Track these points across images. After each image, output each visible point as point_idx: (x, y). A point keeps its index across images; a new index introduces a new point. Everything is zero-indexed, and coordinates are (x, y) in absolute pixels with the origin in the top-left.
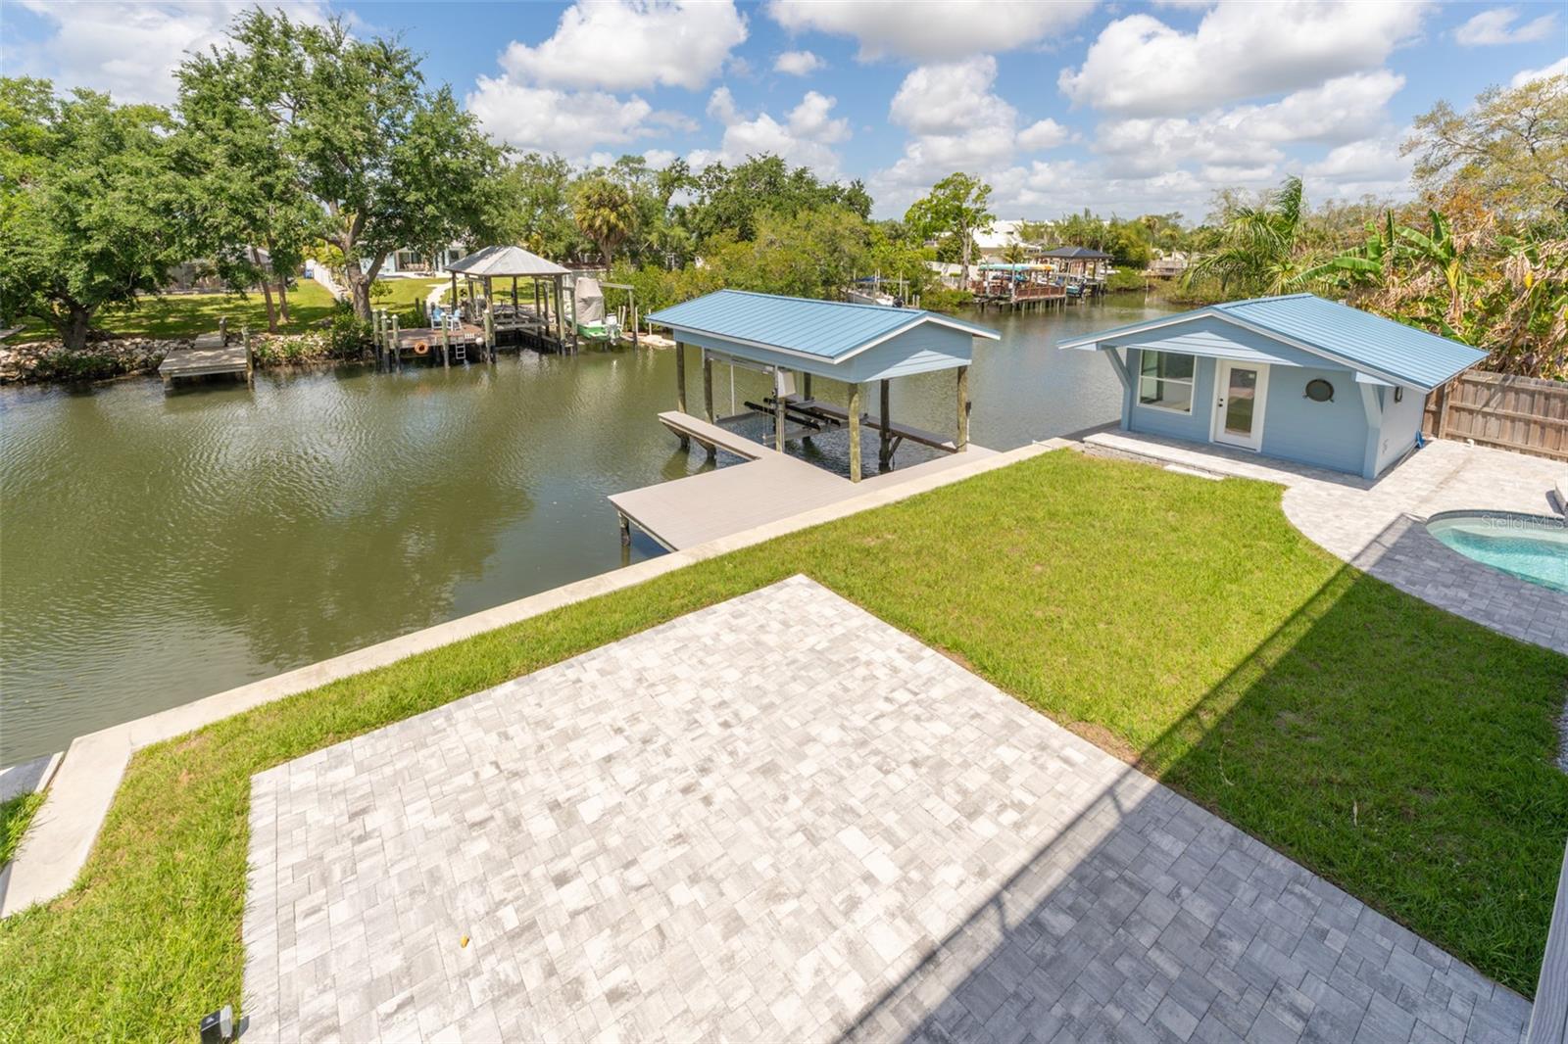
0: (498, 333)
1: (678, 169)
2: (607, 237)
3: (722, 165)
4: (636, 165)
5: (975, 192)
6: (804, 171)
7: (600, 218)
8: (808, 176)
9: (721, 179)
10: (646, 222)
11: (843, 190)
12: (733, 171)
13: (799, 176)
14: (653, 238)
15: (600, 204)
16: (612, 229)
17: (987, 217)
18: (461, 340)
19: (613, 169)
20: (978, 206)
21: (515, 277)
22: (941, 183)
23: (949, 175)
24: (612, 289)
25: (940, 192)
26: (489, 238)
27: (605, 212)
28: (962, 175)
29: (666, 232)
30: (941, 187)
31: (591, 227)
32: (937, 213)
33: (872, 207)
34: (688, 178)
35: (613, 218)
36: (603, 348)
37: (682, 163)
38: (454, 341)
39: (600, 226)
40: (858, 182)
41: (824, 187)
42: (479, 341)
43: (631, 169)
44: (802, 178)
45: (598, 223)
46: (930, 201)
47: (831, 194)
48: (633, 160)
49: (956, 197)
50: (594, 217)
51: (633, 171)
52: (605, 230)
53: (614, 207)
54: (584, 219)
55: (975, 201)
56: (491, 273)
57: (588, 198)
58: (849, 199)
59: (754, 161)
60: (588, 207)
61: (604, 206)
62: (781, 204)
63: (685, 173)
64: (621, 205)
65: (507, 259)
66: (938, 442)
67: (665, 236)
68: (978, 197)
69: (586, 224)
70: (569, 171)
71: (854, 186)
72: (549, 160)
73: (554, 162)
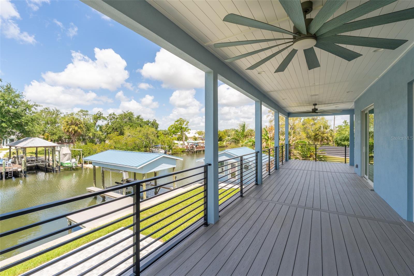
0: (27, 167)
2: (74, 134)
3: (115, 113)
4: (85, 113)
5: (185, 123)
6: (139, 116)
7: (72, 128)
9: (114, 117)
10: (88, 130)
11: (151, 122)
12: (118, 115)
13: (138, 117)
14: (90, 135)
15: (72, 124)
16: (76, 132)
17: (189, 129)
18: (11, 170)
19: (77, 114)
20: (186, 126)
21: (37, 147)
22: (176, 121)
23: (179, 119)
24: (75, 150)
25: (176, 123)
26: (27, 134)
27: (73, 127)
28: (182, 119)
29: (95, 133)
30: (177, 122)
31: (68, 131)
32: (176, 128)
33: (159, 126)
35: (76, 128)
36: (70, 169)
38: (8, 170)
39: (71, 131)
40: (155, 120)
41: (145, 121)
42: (19, 170)
43: (83, 114)
44: (139, 118)
45: (70, 130)
46: (174, 125)
47: (147, 123)
48: (84, 111)
49: (180, 124)
50: (69, 128)
51: (84, 115)
52: (73, 132)
53: (77, 125)
54: (65, 129)
55: (185, 125)
56: (26, 146)
57: (67, 122)
58: (152, 124)
59: (125, 113)
60: (67, 125)
62: (133, 125)
63: (102, 115)
64: (79, 124)
65: (33, 142)
66: (169, 188)
67: (95, 134)
68: (186, 124)
69: (66, 130)
70: (61, 113)
71: (154, 121)
72: (53, 110)
73: (55, 110)
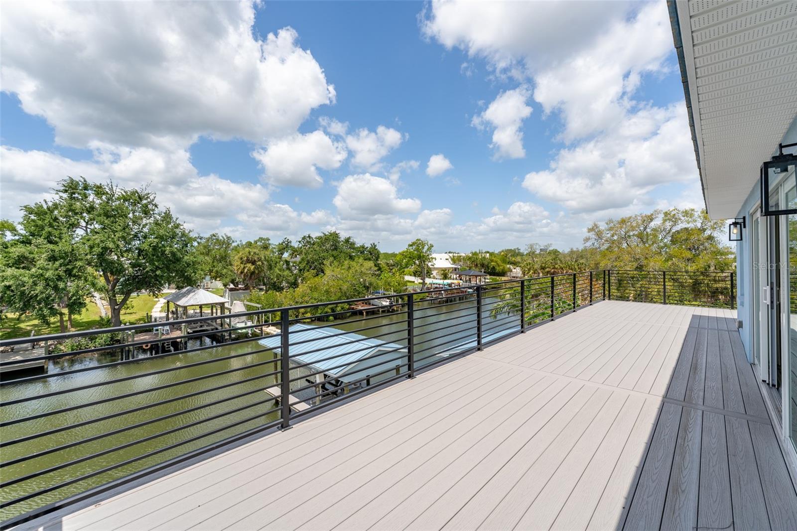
1: (286, 243)
2: (251, 277)
3: (311, 235)
4: (266, 242)
5: (426, 247)
6: (349, 238)
7: (247, 268)
8: (351, 240)
9: (310, 242)
11: (367, 247)
12: (316, 238)
15: (248, 261)
16: (253, 273)
17: (432, 258)
20: (428, 253)
21: (201, 306)
22: (411, 243)
23: (414, 240)
24: (251, 306)
25: (410, 248)
27: (249, 265)
28: (419, 240)
30: (411, 245)
31: (242, 273)
32: (410, 257)
34: (291, 247)
35: (253, 267)
37: (288, 240)
39: (247, 272)
40: (374, 244)
41: (358, 245)
42: (178, 339)
43: (264, 244)
44: (348, 241)
45: (246, 270)
46: (407, 252)
47: (362, 250)
49: (417, 250)
50: (244, 268)
52: (250, 274)
53: (254, 263)
54: (239, 268)
55: (426, 251)
56: (188, 304)
57: (242, 259)
58: (370, 252)
59: (325, 234)
60: (242, 263)
61: (249, 263)
62: (338, 256)
63: (290, 244)
64: (257, 260)
65: (196, 296)
68: (428, 250)
69: (240, 271)
70: (233, 242)
71: (372, 246)
72: (223, 237)
73: (225, 238)
